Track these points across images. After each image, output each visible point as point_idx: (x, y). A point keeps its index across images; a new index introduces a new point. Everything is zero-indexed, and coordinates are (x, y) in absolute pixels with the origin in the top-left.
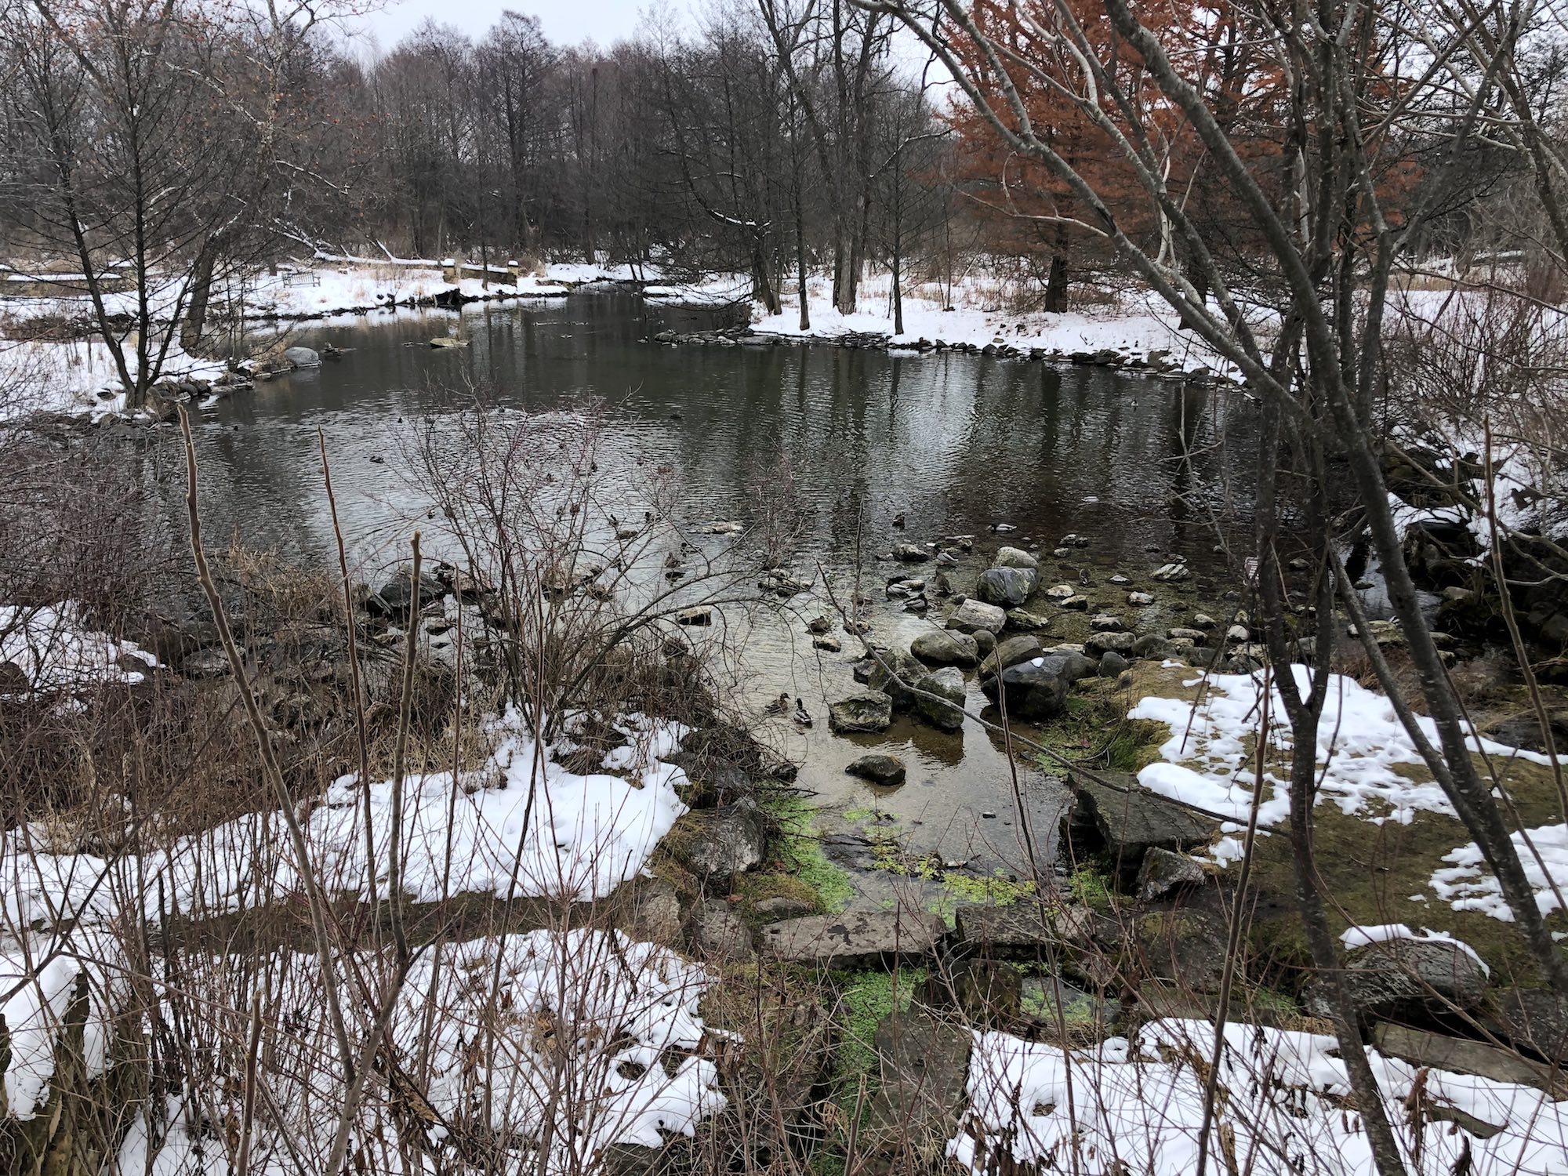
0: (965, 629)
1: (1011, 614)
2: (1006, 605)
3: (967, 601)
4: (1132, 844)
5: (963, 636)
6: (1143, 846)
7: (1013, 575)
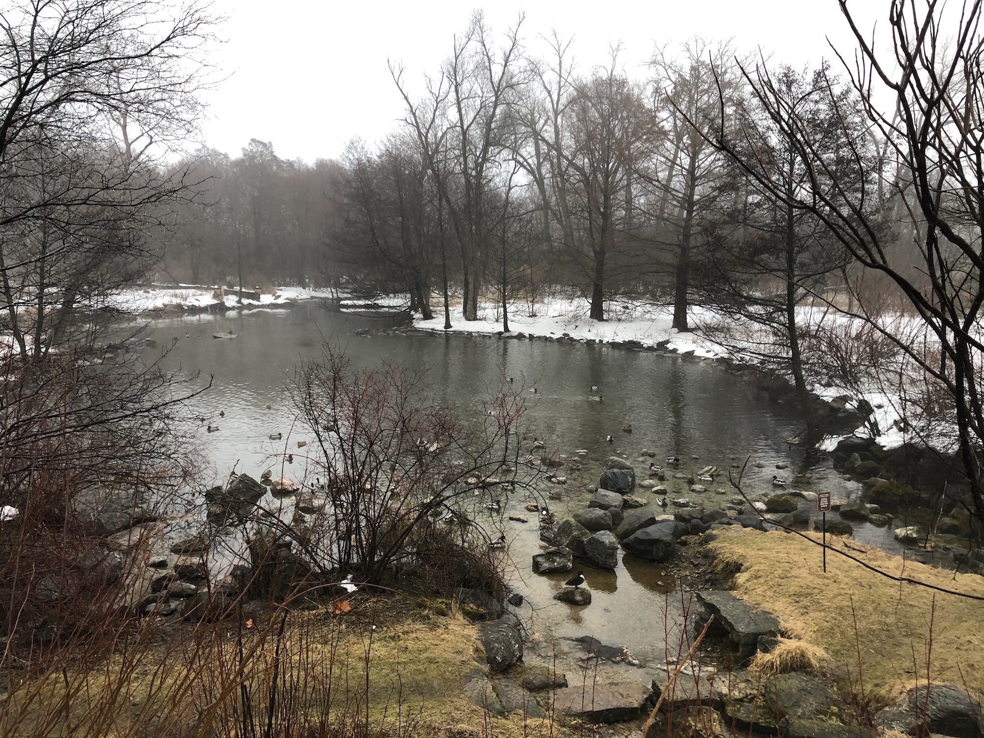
0: (603, 507)
1: (625, 497)
2: (621, 491)
3: (600, 490)
4: (748, 634)
5: (603, 511)
6: (756, 635)
7: (622, 473)
